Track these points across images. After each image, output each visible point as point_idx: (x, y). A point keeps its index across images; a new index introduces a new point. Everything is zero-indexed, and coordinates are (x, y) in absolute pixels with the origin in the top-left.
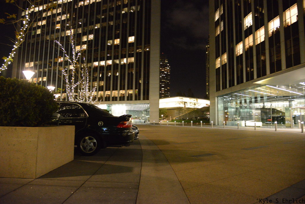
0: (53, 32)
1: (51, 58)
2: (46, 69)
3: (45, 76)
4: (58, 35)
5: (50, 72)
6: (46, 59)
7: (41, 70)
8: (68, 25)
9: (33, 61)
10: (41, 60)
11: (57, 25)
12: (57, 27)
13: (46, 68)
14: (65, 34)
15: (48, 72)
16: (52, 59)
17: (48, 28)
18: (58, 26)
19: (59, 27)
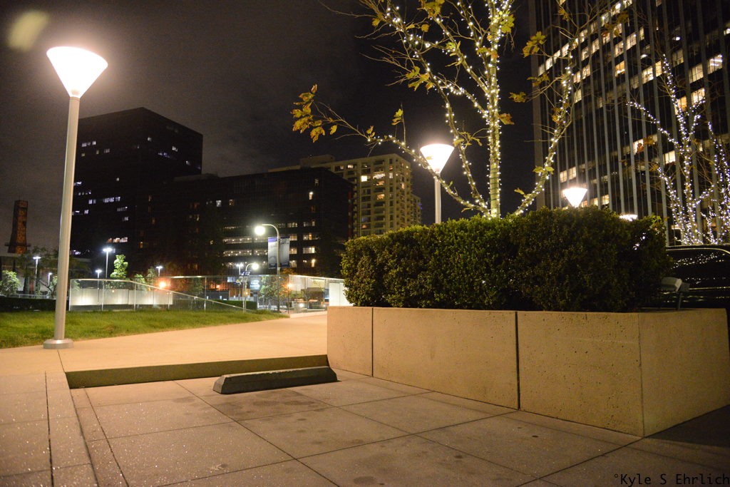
0: (609, 87)
1: (613, 148)
2: (606, 177)
3: (607, 193)
4: (623, 90)
5: (615, 180)
6: (601, 153)
7: (596, 181)
8: (644, 56)
9: (574, 166)
10: (591, 158)
11: (618, 67)
12: (619, 72)
13: (606, 174)
14: (641, 79)
15: (612, 183)
16: (616, 149)
17: (596, 81)
18: (621, 69)
19: (623, 70)
